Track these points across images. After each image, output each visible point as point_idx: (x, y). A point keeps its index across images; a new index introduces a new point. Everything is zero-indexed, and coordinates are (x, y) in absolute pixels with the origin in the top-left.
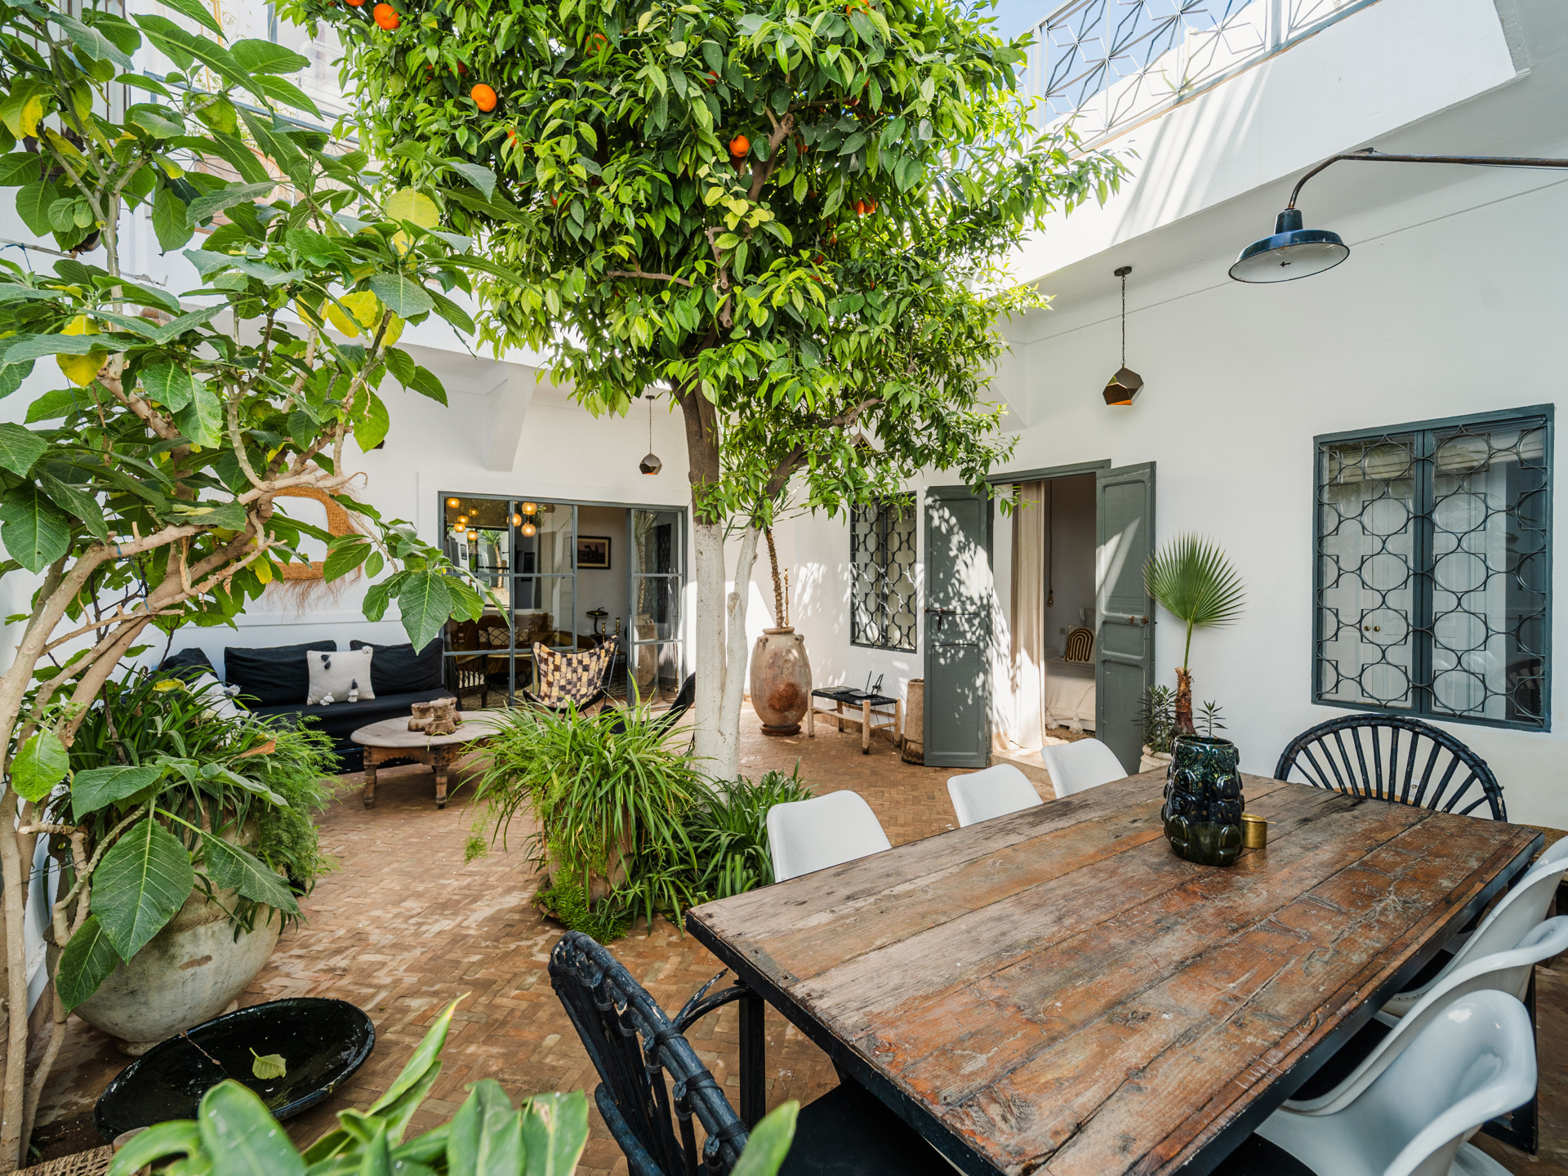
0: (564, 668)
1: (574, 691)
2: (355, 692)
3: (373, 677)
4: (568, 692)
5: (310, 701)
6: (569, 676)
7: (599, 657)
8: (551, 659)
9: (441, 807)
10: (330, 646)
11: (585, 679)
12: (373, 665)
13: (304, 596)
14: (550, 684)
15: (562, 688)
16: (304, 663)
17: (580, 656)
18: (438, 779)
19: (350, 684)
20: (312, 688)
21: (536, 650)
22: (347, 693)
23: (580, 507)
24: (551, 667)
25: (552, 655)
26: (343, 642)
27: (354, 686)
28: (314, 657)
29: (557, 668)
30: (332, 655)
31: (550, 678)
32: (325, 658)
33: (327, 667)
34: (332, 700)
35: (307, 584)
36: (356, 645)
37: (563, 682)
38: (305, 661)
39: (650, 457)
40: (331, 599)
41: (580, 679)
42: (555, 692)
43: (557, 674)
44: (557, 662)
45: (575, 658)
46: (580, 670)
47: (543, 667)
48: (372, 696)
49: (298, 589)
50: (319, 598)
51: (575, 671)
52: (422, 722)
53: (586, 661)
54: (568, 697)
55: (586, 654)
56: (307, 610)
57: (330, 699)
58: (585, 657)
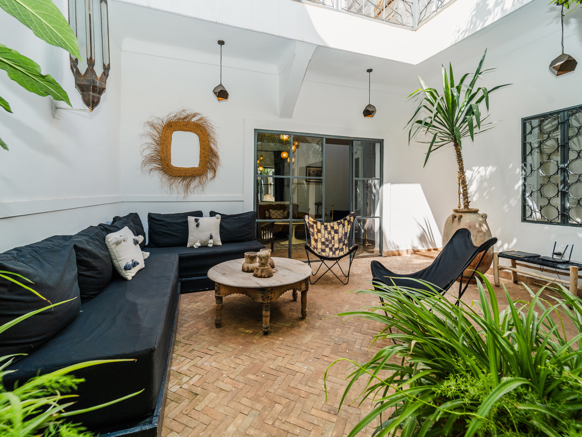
0: (323, 231)
1: (330, 246)
2: (211, 241)
3: (221, 233)
4: (327, 246)
5: (188, 246)
6: (326, 236)
7: (344, 226)
8: (315, 226)
9: (266, 334)
10: (199, 214)
11: (336, 238)
12: (221, 225)
13: (188, 185)
14: (316, 241)
15: (323, 243)
16: (186, 224)
17: (332, 224)
18: (264, 313)
19: (209, 236)
20: (190, 238)
21: (307, 220)
22: (207, 241)
23: (326, 139)
24: (316, 230)
25: (316, 223)
26: (206, 212)
27: (211, 237)
28: (191, 219)
29: (319, 231)
30: (201, 220)
31: (316, 237)
32: (196, 220)
33: (198, 226)
34: (199, 245)
35: (189, 179)
36: (212, 214)
37: (323, 240)
38: (187, 222)
39: (370, 106)
40: (201, 188)
41: (333, 238)
42: (320, 246)
43: (319, 234)
44: (319, 227)
45: (329, 225)
46: (333, 233)
47: (311, 230)
48: (220, 244)
49: (185, 182)
50: (195, 187)
51: (329, 233)
52: (251, 266)
53: (336, 227)
54: (327, 250)
55: (335, 223)
56: (189, 193)
57: (198, 244)
58: (335, 225)
